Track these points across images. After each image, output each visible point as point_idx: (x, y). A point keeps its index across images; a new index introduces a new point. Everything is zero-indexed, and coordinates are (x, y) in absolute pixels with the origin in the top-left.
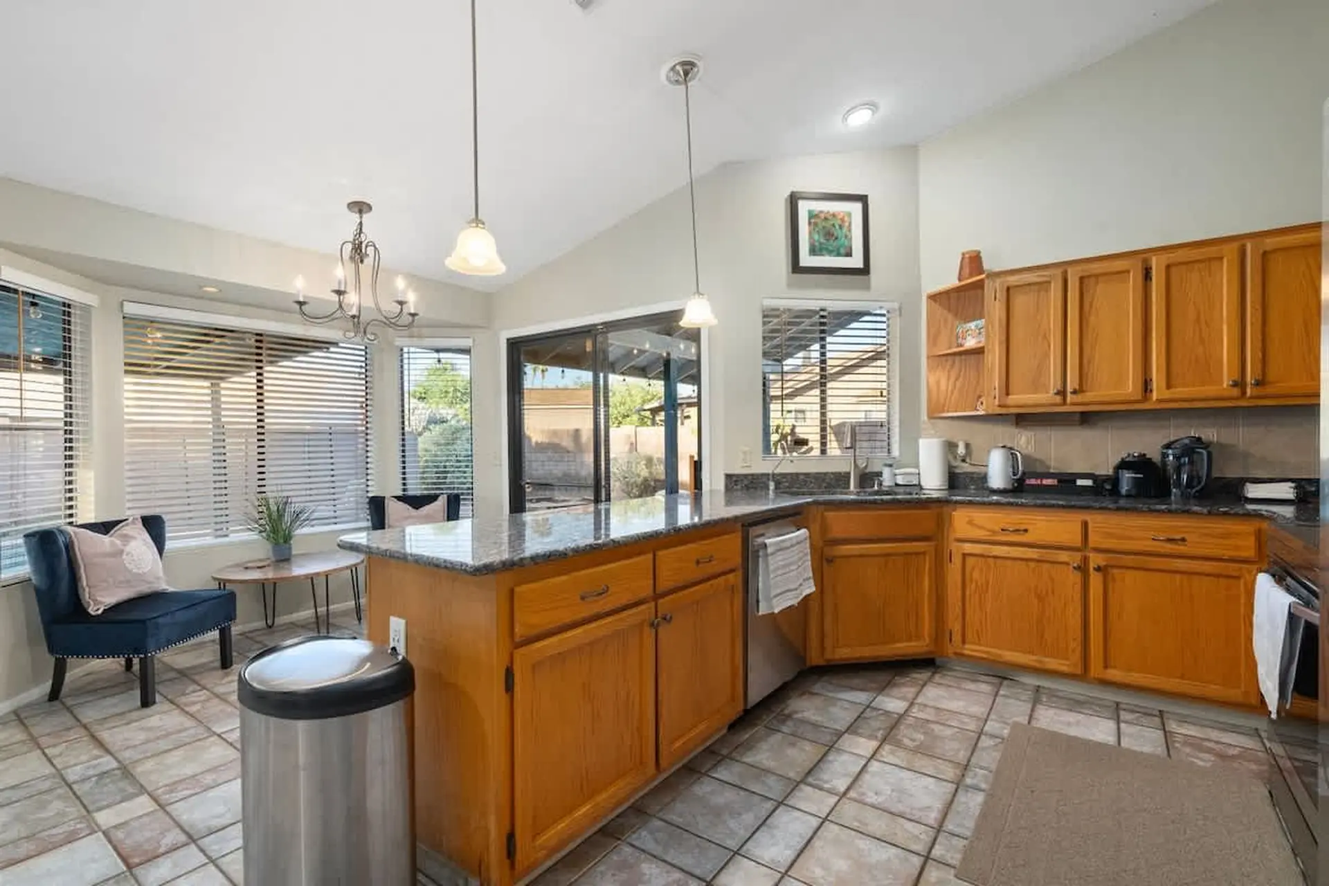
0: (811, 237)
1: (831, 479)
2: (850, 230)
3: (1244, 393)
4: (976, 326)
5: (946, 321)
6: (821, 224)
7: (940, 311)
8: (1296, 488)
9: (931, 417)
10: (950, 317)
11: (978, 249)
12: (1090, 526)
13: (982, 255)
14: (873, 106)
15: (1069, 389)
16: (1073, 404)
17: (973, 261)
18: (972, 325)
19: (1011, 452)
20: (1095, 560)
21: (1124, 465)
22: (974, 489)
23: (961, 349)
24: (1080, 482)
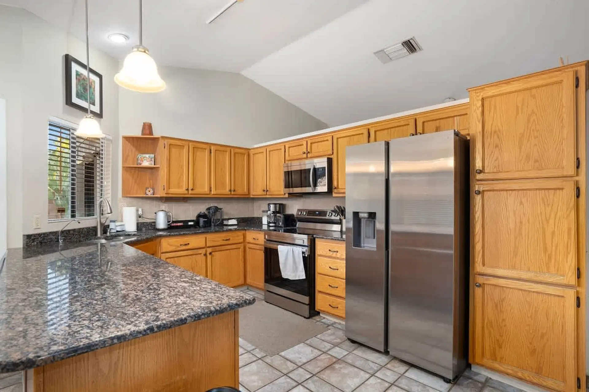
0: (77, 87)
1: (85, 231)
2: (94, 91)
3: (231, 193)
4: (149, 157)
5: (132, 151)
6: (82, 82)
7: (129, 146)
8: (237, 221)
9: (124, 196)
10: (134, 149)
11: (150, 122)
12: (207, 238)
13: (152, 125)
14: (127, 37)
15: (190, 189)
16: (191, 194)
17: (148, 128)
18: (147, 156)
19: (167, 213)
20: (209, 250)
21: (199, 216)
22: (145, 230)
23: (139, 166)
24: (190, 223)
